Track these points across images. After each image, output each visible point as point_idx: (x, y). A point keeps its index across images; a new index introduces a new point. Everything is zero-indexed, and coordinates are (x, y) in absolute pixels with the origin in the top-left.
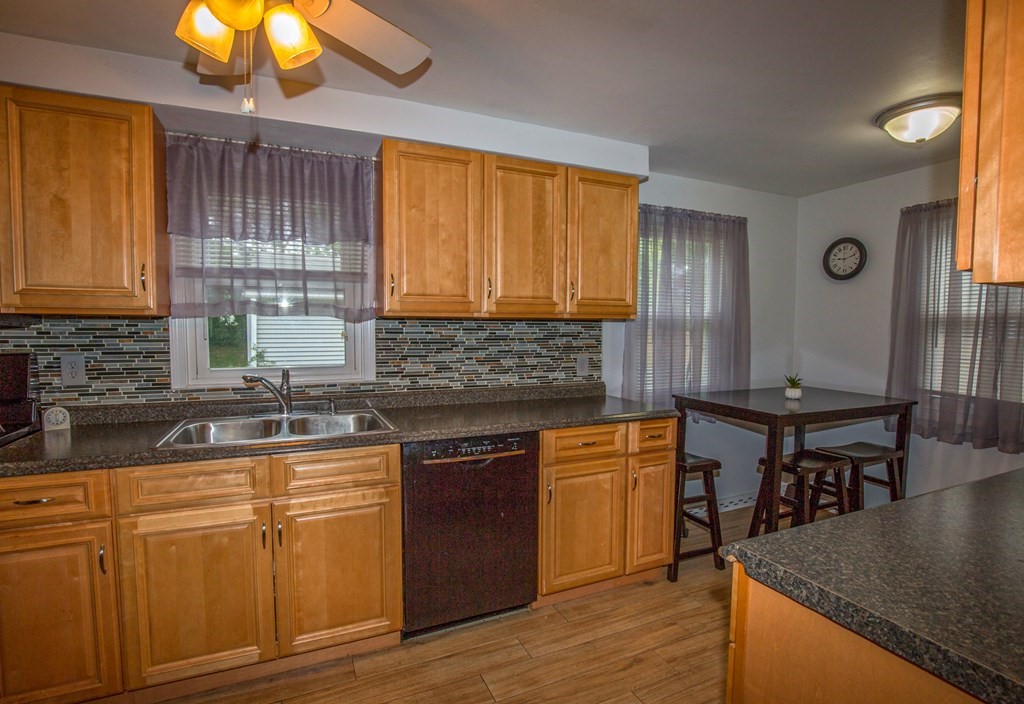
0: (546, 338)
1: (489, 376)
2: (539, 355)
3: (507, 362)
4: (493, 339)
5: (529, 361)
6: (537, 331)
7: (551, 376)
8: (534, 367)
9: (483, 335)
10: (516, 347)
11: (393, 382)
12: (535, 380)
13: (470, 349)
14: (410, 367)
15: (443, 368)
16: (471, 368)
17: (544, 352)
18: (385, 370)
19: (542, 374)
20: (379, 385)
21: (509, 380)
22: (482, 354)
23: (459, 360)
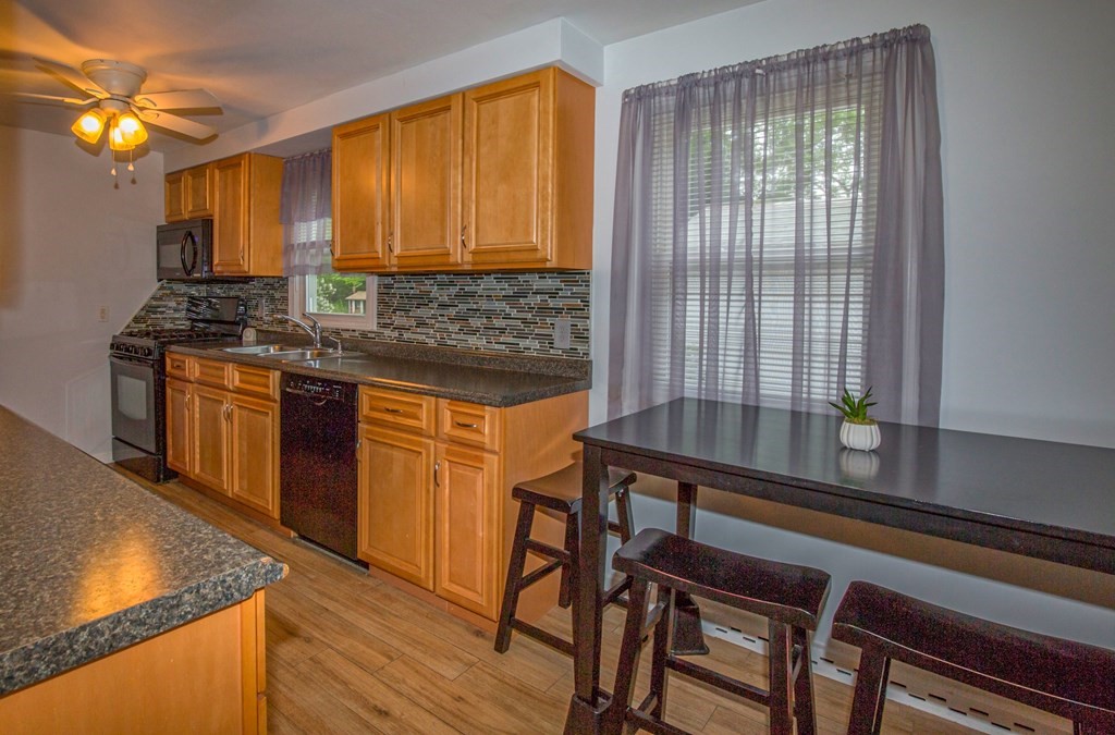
0: (516, 296)
1: (458, 336)
2: (508, 317)
3: (475, 323)
4: (464, 296)
5: (497, 323)
6: (506, 288)
7: (523, 344)
8: (502, 331)
9: (454, 290)
10: (484, 304)
11: (387, 332)
12: (503, 347)
13: (443, 306)
14: (398, 320)
15: (421, 324)
16: (443, 326)
17: (514, 313)
18: (382, 321)
19: (511, 340)
20: (379, 334)
21: (476, 342)
22: (452, 312)
23: (434, 317)
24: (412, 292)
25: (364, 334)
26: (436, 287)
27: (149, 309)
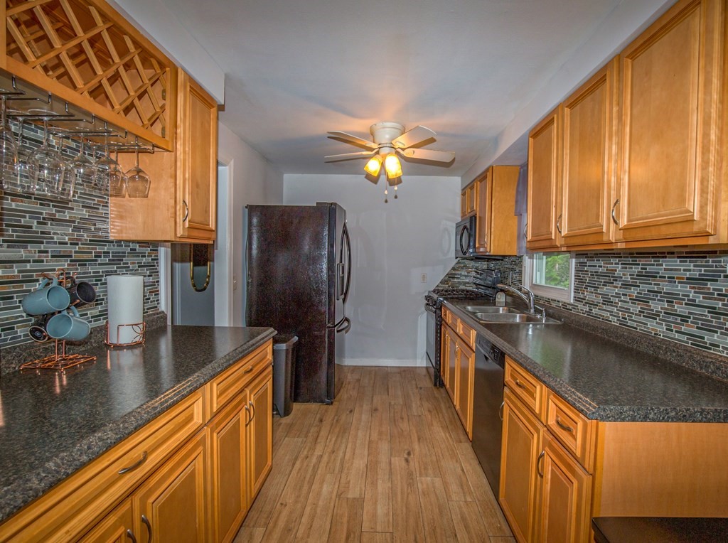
0: (703, 279)
1: (638, 318)
2: (691, 303)
3: (656, 306)
4: (646, 276)
5: (680, 308)
6: (691, 268)
7: (709, 338)
8: (685, 319)
9: (636, 270)
10: (666, 287)
11: (580, 306)
12: (685, 338)
13: (626, 285)
14: (589, 296)
15: (607, 301)
16: (625, 305)
17: (699, 299)
18: (578, 295)
19: (694, 330)
20: (575, 307)
21: (656, 328)
22: (634, 292)
23: (617, 295)
24: (600, 270)
25: (565, 305)
26: (620, 266)
27: (450, 276)
